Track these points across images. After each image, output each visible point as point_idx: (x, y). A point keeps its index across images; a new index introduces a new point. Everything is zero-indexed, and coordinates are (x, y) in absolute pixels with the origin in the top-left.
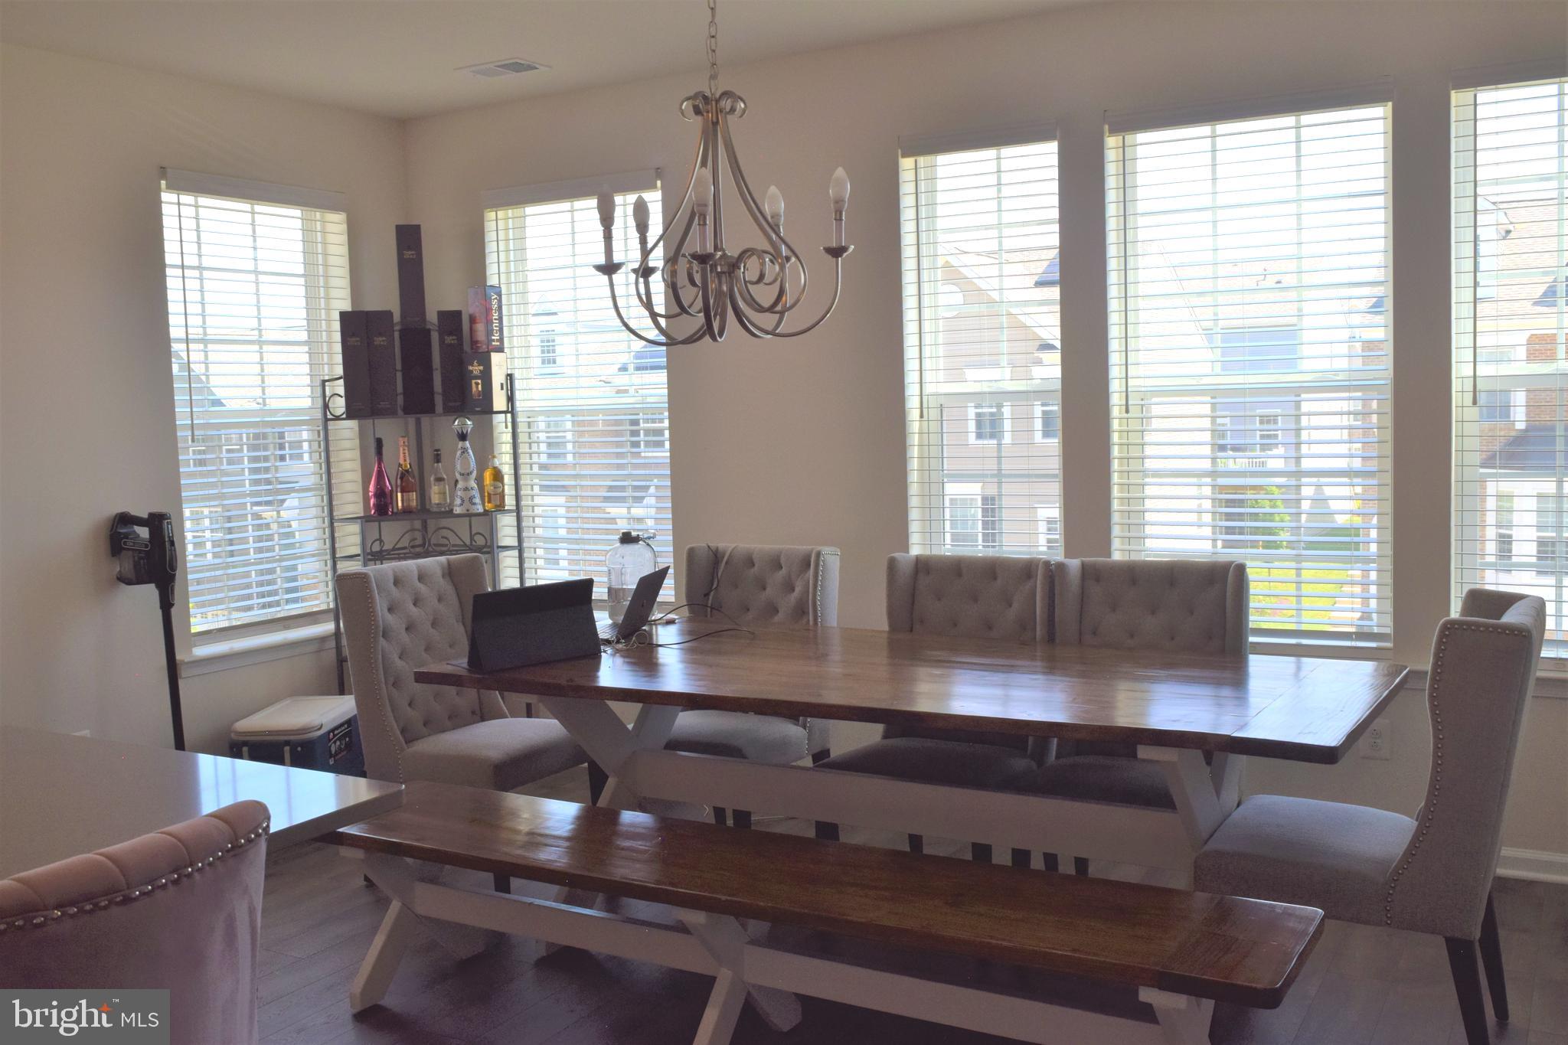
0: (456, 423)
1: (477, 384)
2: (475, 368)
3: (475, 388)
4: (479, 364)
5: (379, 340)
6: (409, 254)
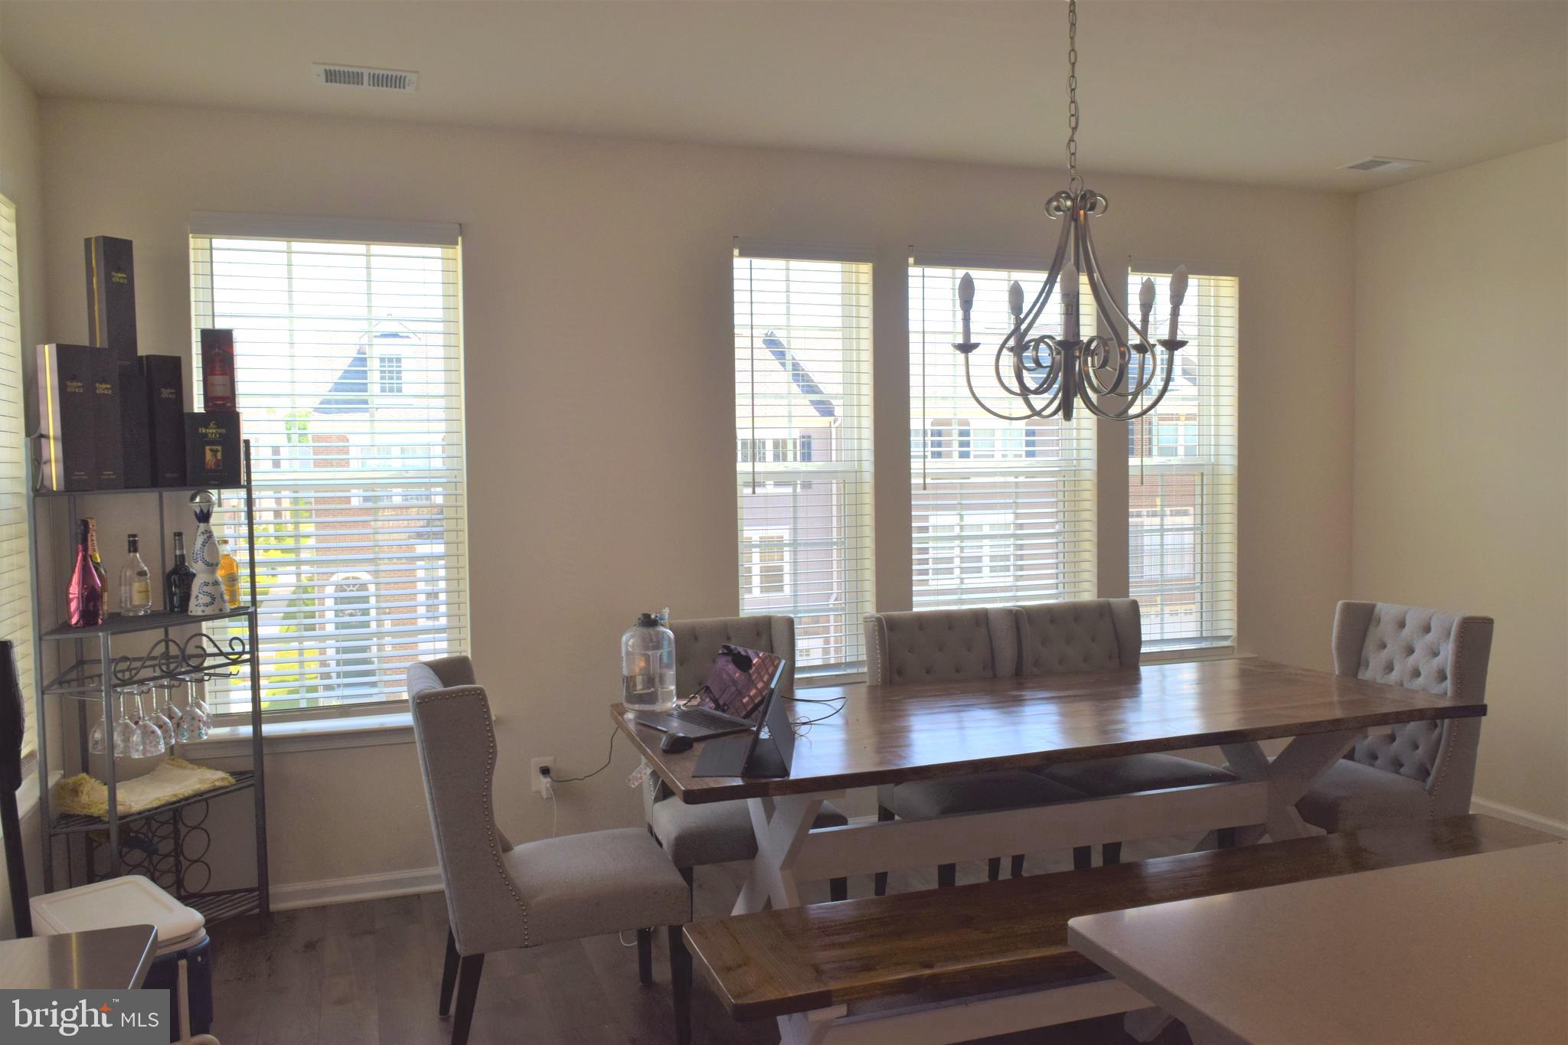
0: (198, 500)
1: (215, 452)
2: (212, 431)
3: (211, 456)
4: (218, 426)
5: (103, 388)
6: (119, 277)
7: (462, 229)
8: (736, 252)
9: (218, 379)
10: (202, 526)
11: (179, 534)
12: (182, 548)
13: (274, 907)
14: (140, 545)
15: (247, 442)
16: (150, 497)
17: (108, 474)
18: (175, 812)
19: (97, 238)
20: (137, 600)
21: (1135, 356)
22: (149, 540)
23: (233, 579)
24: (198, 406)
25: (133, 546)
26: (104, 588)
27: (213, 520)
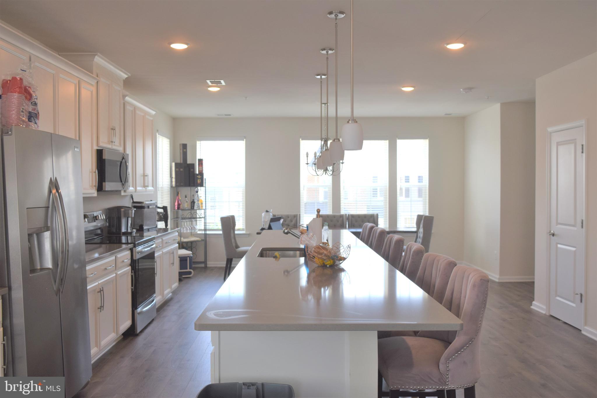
0: (196, 189)
1: (199, 180)
2: (199, 177)
3: (199, 181)
4: (200, 176)
5: (182, 170)
6: (185, 150)
7: (245, 137)
8: (301, 139)
9: (200, 167)
10: (197, 193)
11: (193, 195)
12: (194, 197)
13: (208, 266)
14: (187, 197)
15: (205, 179)
16: (189, 188)
17: (182, 184)
18: (192, 242)
19: (182, 144)
20: (186, 207)
21: (341, 164)
22: (189, 196)
23: (202, 204)
24: (197, 173)
25: (186, 197)
26: (181, 204)
27: (199, 193)
